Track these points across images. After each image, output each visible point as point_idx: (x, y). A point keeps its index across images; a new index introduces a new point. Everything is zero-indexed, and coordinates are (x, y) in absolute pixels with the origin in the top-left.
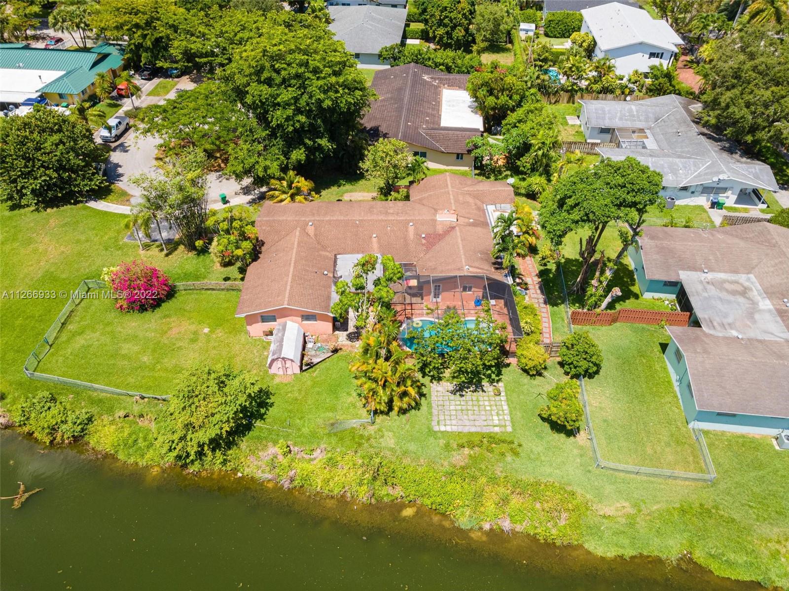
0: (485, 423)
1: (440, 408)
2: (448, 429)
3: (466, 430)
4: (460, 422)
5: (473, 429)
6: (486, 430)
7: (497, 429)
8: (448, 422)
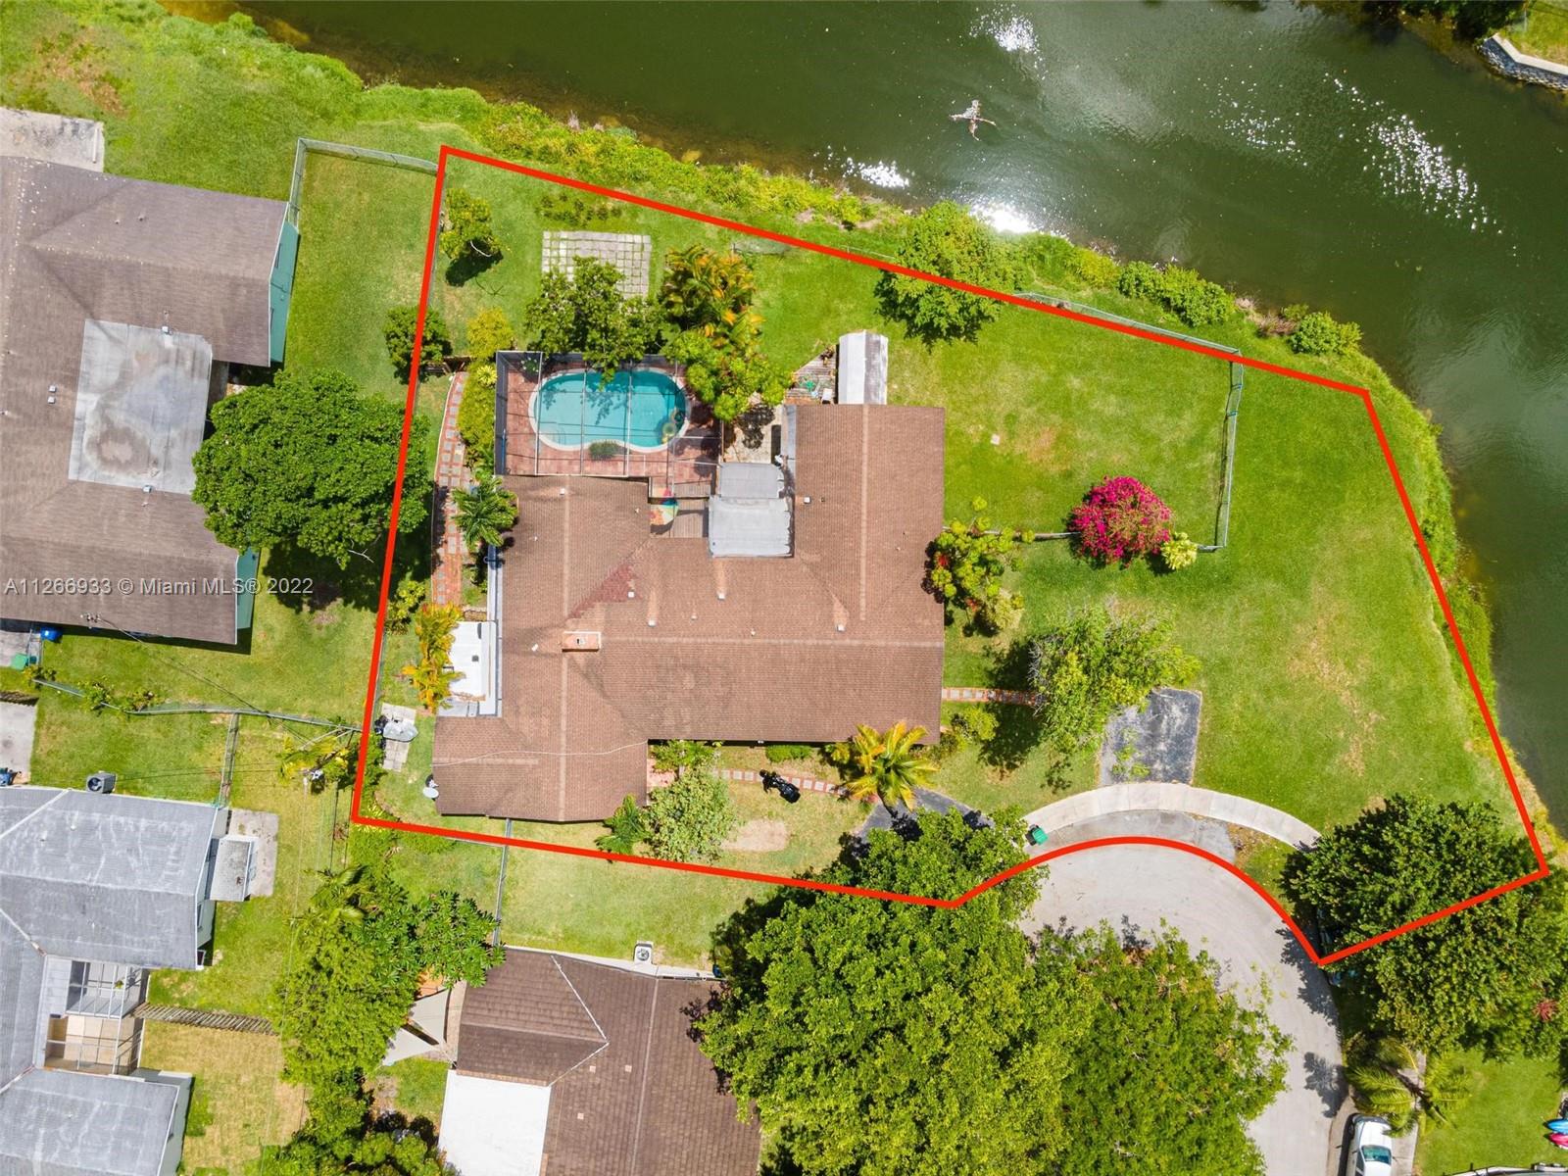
0: (578, 245)
1: (637, 273)
2: (629, 238)
3: (606, 236)
4: (612, 246)
5: (596, 235)
6: (580, 234)
7: (564, 235)
8: (629, 247)
